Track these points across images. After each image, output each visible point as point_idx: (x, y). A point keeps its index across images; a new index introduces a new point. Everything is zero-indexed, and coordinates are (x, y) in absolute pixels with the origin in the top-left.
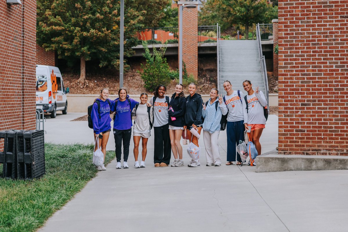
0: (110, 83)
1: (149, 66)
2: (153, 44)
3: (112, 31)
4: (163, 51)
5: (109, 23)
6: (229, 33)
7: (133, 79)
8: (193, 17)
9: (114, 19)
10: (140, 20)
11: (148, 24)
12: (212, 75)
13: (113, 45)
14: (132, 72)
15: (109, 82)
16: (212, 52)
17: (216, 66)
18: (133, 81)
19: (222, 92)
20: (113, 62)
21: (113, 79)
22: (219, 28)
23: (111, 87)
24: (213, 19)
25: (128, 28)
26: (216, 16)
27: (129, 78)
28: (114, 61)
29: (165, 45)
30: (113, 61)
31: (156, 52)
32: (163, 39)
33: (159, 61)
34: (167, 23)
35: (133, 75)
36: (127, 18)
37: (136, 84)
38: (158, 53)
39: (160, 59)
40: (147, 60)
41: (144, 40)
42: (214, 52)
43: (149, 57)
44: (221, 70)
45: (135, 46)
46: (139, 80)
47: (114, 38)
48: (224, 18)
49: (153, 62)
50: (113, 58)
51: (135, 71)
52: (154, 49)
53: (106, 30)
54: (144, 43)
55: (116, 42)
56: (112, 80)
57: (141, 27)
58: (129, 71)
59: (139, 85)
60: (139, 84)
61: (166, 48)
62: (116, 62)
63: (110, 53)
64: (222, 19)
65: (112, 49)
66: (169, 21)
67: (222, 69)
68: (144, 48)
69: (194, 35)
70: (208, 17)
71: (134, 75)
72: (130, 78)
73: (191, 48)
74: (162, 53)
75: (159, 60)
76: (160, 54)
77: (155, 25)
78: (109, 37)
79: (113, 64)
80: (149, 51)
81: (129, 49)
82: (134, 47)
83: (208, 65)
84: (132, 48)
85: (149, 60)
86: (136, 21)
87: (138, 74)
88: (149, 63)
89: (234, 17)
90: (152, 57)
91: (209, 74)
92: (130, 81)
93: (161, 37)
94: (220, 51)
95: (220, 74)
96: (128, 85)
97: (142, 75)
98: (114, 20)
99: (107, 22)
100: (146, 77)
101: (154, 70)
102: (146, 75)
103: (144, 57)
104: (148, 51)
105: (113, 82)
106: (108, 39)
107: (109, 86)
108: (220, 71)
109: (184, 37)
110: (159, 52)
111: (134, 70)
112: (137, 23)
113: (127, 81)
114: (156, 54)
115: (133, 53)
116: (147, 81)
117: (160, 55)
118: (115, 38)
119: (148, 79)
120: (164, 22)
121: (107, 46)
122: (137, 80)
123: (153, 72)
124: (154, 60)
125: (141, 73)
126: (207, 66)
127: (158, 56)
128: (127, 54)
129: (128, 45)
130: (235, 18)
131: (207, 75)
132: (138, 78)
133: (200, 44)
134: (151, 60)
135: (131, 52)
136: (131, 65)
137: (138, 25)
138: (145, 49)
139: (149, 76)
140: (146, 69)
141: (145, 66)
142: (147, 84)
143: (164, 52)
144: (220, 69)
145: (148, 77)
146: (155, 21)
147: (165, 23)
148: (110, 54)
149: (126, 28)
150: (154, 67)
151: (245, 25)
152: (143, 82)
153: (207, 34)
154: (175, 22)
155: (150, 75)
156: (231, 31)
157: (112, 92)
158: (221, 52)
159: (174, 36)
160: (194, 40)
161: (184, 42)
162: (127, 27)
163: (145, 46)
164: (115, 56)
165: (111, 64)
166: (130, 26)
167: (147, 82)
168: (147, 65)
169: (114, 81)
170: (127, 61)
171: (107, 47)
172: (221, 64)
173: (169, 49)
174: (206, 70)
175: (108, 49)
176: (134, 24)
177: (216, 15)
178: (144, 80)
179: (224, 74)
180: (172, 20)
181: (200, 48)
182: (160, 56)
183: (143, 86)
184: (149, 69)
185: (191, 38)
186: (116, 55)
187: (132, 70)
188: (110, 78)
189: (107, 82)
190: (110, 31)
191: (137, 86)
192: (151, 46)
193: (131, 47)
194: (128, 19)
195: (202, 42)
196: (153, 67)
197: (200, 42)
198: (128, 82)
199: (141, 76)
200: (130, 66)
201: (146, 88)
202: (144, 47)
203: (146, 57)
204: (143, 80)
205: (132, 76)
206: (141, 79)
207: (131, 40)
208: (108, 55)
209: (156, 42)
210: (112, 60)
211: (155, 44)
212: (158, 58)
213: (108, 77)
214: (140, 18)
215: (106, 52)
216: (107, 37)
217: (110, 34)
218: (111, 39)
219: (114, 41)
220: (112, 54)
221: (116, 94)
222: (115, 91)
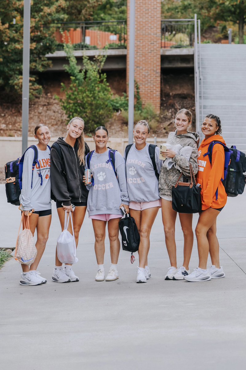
0: (8, 117)
1: (75, 87)
2: (82, 50)
3: (11, 26)
4: (101, 62)
5: (5, 12)
6: (209, 38)
7: (48, 110)
8: (152, 4)
9: (15, 4)
10: (60, 6)
11: (75, 15)
12: (185, 105)
13: (12, 50)
14: (46, 98)
15: (5, 115)
16: (184, 65)
17: (193, 89)
18: (47, 114)
20: (12, 80)
21: (13, 110)
23: (9, 124)
24: (185, 11)
25: (39, 21)
26: (189, 7)
27: (41, 108)
28: (15, 78)
29: (104, 52)
30: (13, 78)
31: (87, 64)
32: (100, 40)
33: (93, 79)
34: (107, 17)
36: (39, 4)
37: (52, 119)
38: (91, 64)
39: (95, 75)
40: (72, 77)
41: (68, 42)
42: (189, 65)
43: (76, 71)
44: (202, 95)
45: (52, 53)
46: (58, 112)
47: (14, 37)
48: (204, 9)
49: (83, 80)
50: (13, 73)
51: (52, 95)
52: (84, 58)
53: (1, 24)
54: (67, 47)
55: (19, 44)
56: (11, 111)
57: (62, 20)
58: (41, 95)
59: (59, 121)
60: (57, 118)
61: (106, 56)
62: (18, 80)
63: (9, 64)
64: (199, 11)
65: (12, 58)
66: (110, 15)
67: (203, 94)
68: (68, 56)
69: (155, 35)
70: (176, 8)
71: (49, 104)
72: (43, 109)
73: (150, 58)
74: (98, 65)
75: (93, 77)
76: (95, 67)
77: (87, 16)
78: (6, 36)
79: (13, 82)
80: (76, 62)
81: (40, 58)
82: (50, 55)
83: (178, 87)
84: (47, 55)
85: (76, 77)
86: (53, 8)
87: (57, 101)
88: (75, 82)
89: (219, 8)
90: (80, 71)
91: (180, 103)
92: (42, 114)
93: (97, 38)
94: (200, 62)
95: (200, 103)
96: (39, 120)
97: (64, 103)
98: (15, 6)
99: (3, 8)
100: (70, 107)
101: (85, 94)
102: (70, 103)
103: (67, 72)
104: (73, 61)
105: (12, 115)
106: (3, 39)
107: (6, 122)
108: (200, 97)
109: (137, 37)
110: (93, 63)
111: (49, 94)
112: (55, 12)
113: (37, 114)
114: (88, 66)
115: (47, 64)
116: (71, 114)
117: (95, 69)
118: (16, 38)
119: (73, 111)
120: (102, 15)
121: (3, 51)
122: (54, 112)
123: (83, 98)
124: (85, 78)
125: (61, 100)
126: (176, 89)
127: (91, 70)
128: (37, 65)
129: (39, 50)
130: (221, 10)
131: (176, 105)
132: (56, 108)
133: (163, 51)
134: (78, 77)
135: (44, 62)
136: (44, 86)
137: (57, 16)
138: (70, 57)
139: (76, 105)
140: (70, 92)
141: (69, 88)
143: (103, 63)
144: (200, 94)
145: (74, 108)
146: (86, 10)
147: (104, 16)
148: (8, 66)
149: (35, 21)
150: (83, 89)
151: (238, 22)
152: (64, 115)
153: (173, 39)
154: (121, 15)
155: (77, 103)
156: (213, 34)
157: (10, 132)
158: (202, 65)
159: (120, 39)
160: (155, 43)
161: (137, 47)
162: (37, 19)
163: (69, 53)
164: (17, 70)
165: (9, 83)
166: (42, 17)
167: (73, 115)
168: (71, 85)
169: (15, 113)
170: (38, 78)
171: (3, 54)
172: (202, 85)
173: (110, 59)
174: (175, 96)
175: (4, 58)
176: (50, 14)
177: (190, 5)
178: (67, 112)
179: (208, 103)
180: (116, 12)
181: (164, 58)
182: (94, 71)
183: (64, 122)
184: (76, 93)
185: (150, 39)
186: (18, 68)
187: (46, 94)
188: (8, 108)
189: (3, 115)
190: (7, 25)
191: (54, 122)
192: (79, 53)
193: (44, 54)
194: (39, 5)
195: (167, 47)
196: (82, 89)
197: (165, 47)
198: (39, 115)
199: (62, 106)
200: (43, 87)
202: (67, 54)
203: (70, 72)
204: (65, 112)
205: (45, 105)
206: (61, 110)
207: (45, 43)
208: (4, 67)
209: (88, 47)
210: (11, 76)
211: (86, 49)
212: (92, 74)
213: (4, 106)
214: (61, 3)
216: (2, 36)
217: (7, 30)
218: (9, 39)
219: (15, 43)
220: (11, 67)
221: (17, 135)
222: (16, 131)
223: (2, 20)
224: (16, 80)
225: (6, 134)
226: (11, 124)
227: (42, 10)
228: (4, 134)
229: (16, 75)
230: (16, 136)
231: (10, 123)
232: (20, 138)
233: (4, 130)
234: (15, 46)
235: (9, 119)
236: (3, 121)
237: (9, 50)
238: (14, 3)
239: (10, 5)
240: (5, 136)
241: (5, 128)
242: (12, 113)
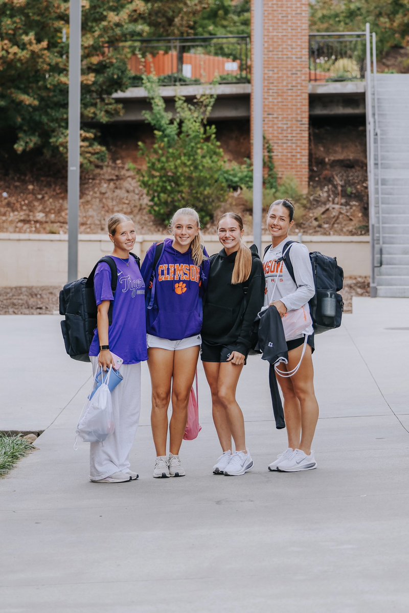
0: (48, 200)
1: (162, 149)
2: (175, 85)
3: (52, 46)
4: (206, 106)
5: (42, 20)
6: (393, 65)
7: (116, 188)
8: (294, 6)
9: (58, 7)
10: (135, 11)
11: (163, 27)
12: (351, 178)
13: (54, 86)
14: (114, 168)
15: (43, 197)
16: (349, 111)
17: (365, 151)
18: (115, 194)
19: (383, 227)
20: (55, 136)
21: (57, 188)
23: (49, 212)
24: (352, 21)
25: (101, 36)
26: (358, 12)
27: (105, 185)
28: (60, 133)
29: (211, 89)
30: (55, 134)
31: (183, 109)
32: (204, 69)
33: (193, 134)
34: (220, 32)
35: (117, 176)
36: (100, 7)
37: (125, 203)
38: (190, 110)
39: (197, 128)
40: (156, 132)
41: (149, 72)
42: (357, 111)
43: (165, 122)
44: (380, 162)
45: (123, 91)
46: (134, 191)
47: (57, 64)
48: (383, 17)
49: (176, 137)
50: (57, 125)
51: (123, 163)
52: (177, 99)
53: (34, 42)
54: (149, 81)
55: (65, 76)
56: (54, 190)
57: (140, 34)
58: (106, 163)
59: (135, 206)
60: (133, 202)
61: (215, 96)
62: (65, 137)
63: (49, 110)
64: (375, 20)
65: (55, 99)
66: (224, 27)
67: (381, 160)
68: (150, 96)
69: (299, 60)
70: (337, 15)
71: (118, 178)
72: (108, 187)
73: (290, 98)
74: (202, 110)
75: (193, 131)
76: (196, 115)
77: (184, 29)
78: (44, 62)
79: (56, 141)
80: (164, 106)
81: (103, 100)
82: (119, 94)
83: (338, 149)
84: (115, 95)
85: (163, 131)
86: (124, 15)
87: (131, 173)
88: (163, 141)
90: (171, 122)
91: (342, 176)
92: (106, 195)
93: (200, 65)
94: (376, 105)
95: (375, 175)
96: (101, 205)
97: (143, 176)
98: (58, 11)
99: (38, 15)
100: (153, 184)
101: (179, 161)
102: (153, 177)
103: (149, 124)
104: (159, 105)
105: (55, 197)
106: (39, 68)
107: (45, 208)
108: (376, 164)
109: (267, 64)
110: (192, 108)
111: (119, 162)
112: (127, 21)
113: (98, 195)
114: (184, 112)
115: (115, 110)
116: (156, 194)
117: (197, 118)
118: (61, 66)
119: (159, 189)
120: (211, 28)
121: (39, 88)
122: (128, 192)
123: (176, 167)
124: (179, 133)
125: (139, 171)
126: (335, 152)
127: (189, 120)
128: (98, 112)
129: (101, 86)
131: (336, 178)
132: (130, 184)
133: (314, 87)
134: (168, 131)
135: (110, 107)
136: (111, 147)
137: (131, 27)
138: (153, 98)
139: (164, 179)
140: (154, 158)
141: (152, 150)
142: (156, 204)
143: (209, 108)
144: (376, 159)
145: (161, 184)
146: (182, 18)
147: (214, 29)
148: (47, 114)
149: (93, 36)
150: (177, 153)
152: (144, 196)
153: (332, 68)
154: (242, 28)
155: (166, 175)
156: (399, 59)
157: (51, 225)
158: (379, 111)
159: (241, 68)
160: (299, 73)
161: (266, 79)
162: (97, 34)
163: (151, 91)
165: (50, 143)
166: (105, 29)
167: (158, 196)
168: (156, 146)
169: (61, 193)
170: (99, 134)
171: (39, 92)
172: (379, 144)
173: (222, 100)
174: (334, 164)
175: (41, 99)
176: (118, 25)
177: (359, 9)
178: (148, 192)
179: (390, 175)
180: (235, 23)
181: (315, 100)
182: (195, 121)
183: (144, 209)
184: (164, 159)
185: (289, 66)
186: (64, 116)
187: (114, 161)
188: (49, 185)
189: (40, 197)
190: (45, 44)
191: (127, 208)
192: (168, 92)
193: (110, 94)
194: (101, 10)
195: (320, 80)
196: (175, 151)
197: (316, 80)
198: (101, 196)
199: (139, 181)
200: (108, 149)
201: (155, 216)
202: (149, 92)
203: (153, 122)
204: (145, 191)
205: (112, 180)
206: (140, 188)
207: (110, 74)
208: (40, 116)
209: (184, 81)
210: (53, 131)
211: (181, 85)
212: (191, 126)
213: (42, 181)
214: (137, 5)
215: (35, 109)
216: (38, 62)
217: (46, 52)
218: (48, 67)
219: (59, 74)
220: (53, 114)
221: (63, 231)
222: (62, 225)
223: (36, 34)
224: (62, 136)
225: (44, 229)
226: (54, 213)
227: (104, 18)
228: (42, 230)
229: (61, 129)
230: (61, 232)
231: (52, 211)
232: (66, 237)
233: (41, 223)
234: (59, 79)
235: (51, 203)
236: (40, 208)
237: (49, 86)
238: (56, 5)
239: (50, 9)
240: (42, 233)
241: (44, 219)
242: (55, 193)
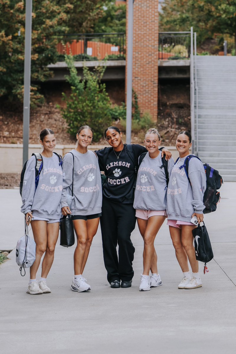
0: (11, 125)
1: (75, 96)
2: (83, 61)
3: (14, 38)
4: (100, 73)
5: (9, 24)
6: (207, 49)
7: (49, 118)
8: (150, 17)
9: (18, 16)
10: (61, 19)
11: (77, 28)
12: (181, 114)
13: (15, 61)
14: (48, 107)
15: (8, 123)
16: (181, 76)
17: (189, 99)
18: (49, 122)
19: (199, 142)
20: (15, 89)
21: (16, 118)
22: (194, 34)
24: (183, 24)
25: (41, 33)
26: (187, 20)
27: (43, 117)
28: (18, 87)
29: (103, 63)
30: (15, 87)
31: (87, 74)
33: (92, 89)
34: (108, 29)
35: (50, 112)
36: (41, 16)
37: (54, 127)
38: (91, 75)
39: (95, 85)
40: (72, 87)
41: (69, 53)
42: (185, 76)
43: (77, 81)
44: (197, 105)
45: (54, 63)
46: (59, 120)
47: (17, 48)
48: (201, 22)
49: (83, 90)
50: (16, 83)
51: (53, 104)
52: (84, 69)
53: (4, 36)
54: (68, 59)
55: (22, 55)
56: (14, 119)
57: (63, 32)
58: (43, 104)
59: (60, 129)
60: (58, 126)
61: (105, 67)
62: (21, 89)
63: (12, 74)
64: (197, 24)
65: (15, 68)
66: (111, 27)
67: (198, 104)
68: (69, 66)
69: (153, 47)
70: (175, 21)
71: (50, 113)
73: (147, 69)
74: (98, 75)
75: (93, 87)
77: (88, 29)
78: (10, 47)
79: (16, 92)
80: (77, 72)
81: (42, 69)
82: (52, 66)
83: (175, 97)
84: (49, 66)
85: (76, 87)
86: (55, 21)
87: (58, 110)
88: (76, 92)
89: (216, 21)
90: (81, 81)
91: (176, 113)
92: (44, 122)
93: (97, 49)
94: (196, 73)
95: (195, 112)
96: (41, 128)
97: (64, 112)
98: (18, 19)
99: (7, 21)
100: (70, 116)
101: (85, 104)
102: (70, 112)
103: (68, 82)
104: (74, 72)
105: (15, 123)
106: (7, 50)
107: (9, 129)
108: (195, 107)
109: (135, 49)
110: (93, 74)
111: (51, 103)
112: (56, 24)
113: (39, 122)
114: (88, 76)
116: (72, 122)
117: (95, 79)
118: (19, 49)
119: (73, 119)
120: (103, 27)
121: (7, 62)
122: (56, 120)
123: (83, 107)
124: (85, 88)
125: (62, 109)
126: (173, 99)
127: (91, 81)
128: (39, 76)
129: (41, 61)
130: (218, 23)
131: (173, 114)
132: (57, 116)
133: (161, 62)
134: (79, 87)
135: (46, 72)
136: (47, 95)
137: (59, 28)
138: (70, 68)
139: (76, 114)
140: (70, 102)
141: (70, 97)
142: (71, 128)
143: (102, 74)
144: (195, 103)
145: (74, 116)
146: (87, 23)
147: (105, 28)
148: (11, 76)
149: (37, 33)
150: (83, 99)
151: (234, 34)
152: (65, 123)
153: (172, 50)
154: (121, 27)
155: (77, 112)
156: (211, 45)
157: (12, 139)
158: (197, 76)
159: (120, 51)
160: (153, 55)
161: (135, 58)
162: (39, 31)
163: (70, 64)
164: (20, 80)
165: (12, 93)
166: (44, 29)
167: (73, 123)
168: (72, 95)
169: (18, 121)
170: (40, 88)
171: (7, 64)
172: (197, 95)
173: (109, 69)
174: (172, 106)
175: (8, 68)
176: (51, 27)
177: (188, 17)
178: (67, 120)
179: (203, 112)
180: (117, 25)
181: (162, 69)
182: (94, 81)
183: (65, 130)
184: (76, 102)
185: (148, 51)
186: (21, 78)
187: (48, 103)
188: (11, 116)
189: (6, 123)
190: (10, 37)
191: (55, 130)
192: (79, 64)
193: (47, 65)
194: (42, 18)
195: (165, 58)
196: (82, 98)
197: (162, 58)
198: (41, 123)
199: (62, 114)
200: (45, 96)
201: (71, 134)
202: (68, 65)
203: (70, 82)
204: (65, 120)
205: (47, 114)
206: (63, 119)
207: (47, 54)
208: (7, 77)
209: (88, 58)
210: (14, 86)
211: (87, 61)
212: (92, 84)
213: (8, 114)
214: (62, 16)
215: (4, 73)
216: (6, 48)
217: (10, 42)
218: (12, 50)
219: (18, 54)
220: (14, 76)
221: (19, 142)
222: (18, 139)
223: (5, 32)
224: (19, 89)
225: (9, 141)
227: (44, 23)
228: (7, 141)
229: (19, 85)
230: (18, 143)
231: (13, 131)
232: (22, 146)
234: (18, 57)
235: (12, 127)
236: (6, 129)
237: (12, 61)
238: (17, 15)
239: (14, 18)
240: (7, 143)
241: (8, 136)
242: (14, 121)
